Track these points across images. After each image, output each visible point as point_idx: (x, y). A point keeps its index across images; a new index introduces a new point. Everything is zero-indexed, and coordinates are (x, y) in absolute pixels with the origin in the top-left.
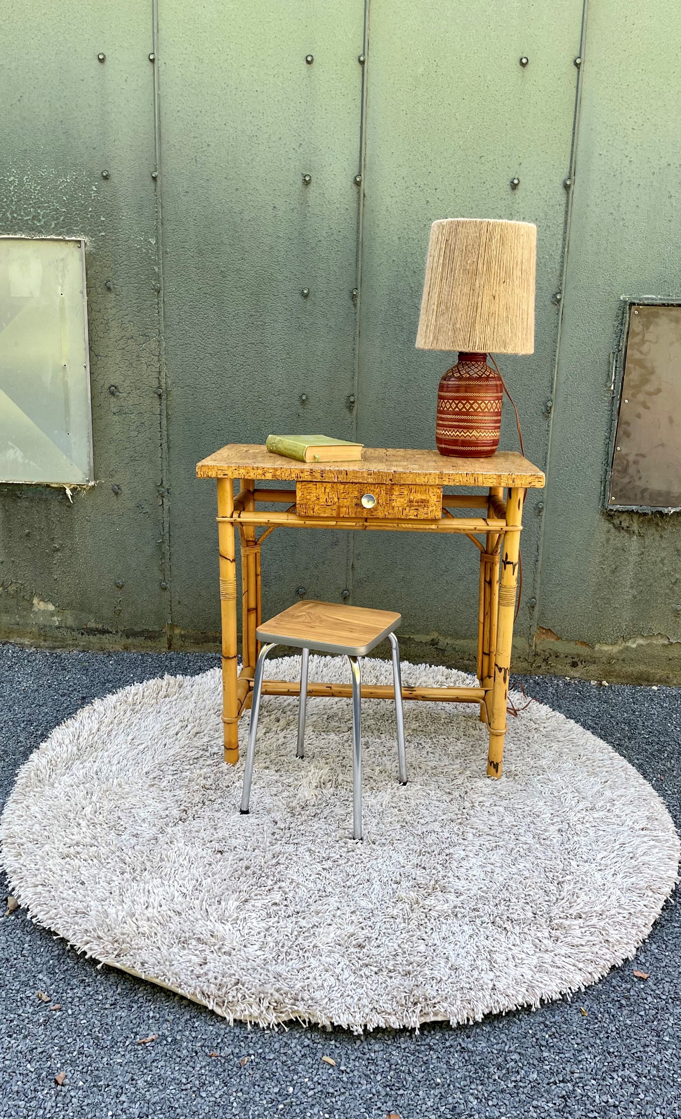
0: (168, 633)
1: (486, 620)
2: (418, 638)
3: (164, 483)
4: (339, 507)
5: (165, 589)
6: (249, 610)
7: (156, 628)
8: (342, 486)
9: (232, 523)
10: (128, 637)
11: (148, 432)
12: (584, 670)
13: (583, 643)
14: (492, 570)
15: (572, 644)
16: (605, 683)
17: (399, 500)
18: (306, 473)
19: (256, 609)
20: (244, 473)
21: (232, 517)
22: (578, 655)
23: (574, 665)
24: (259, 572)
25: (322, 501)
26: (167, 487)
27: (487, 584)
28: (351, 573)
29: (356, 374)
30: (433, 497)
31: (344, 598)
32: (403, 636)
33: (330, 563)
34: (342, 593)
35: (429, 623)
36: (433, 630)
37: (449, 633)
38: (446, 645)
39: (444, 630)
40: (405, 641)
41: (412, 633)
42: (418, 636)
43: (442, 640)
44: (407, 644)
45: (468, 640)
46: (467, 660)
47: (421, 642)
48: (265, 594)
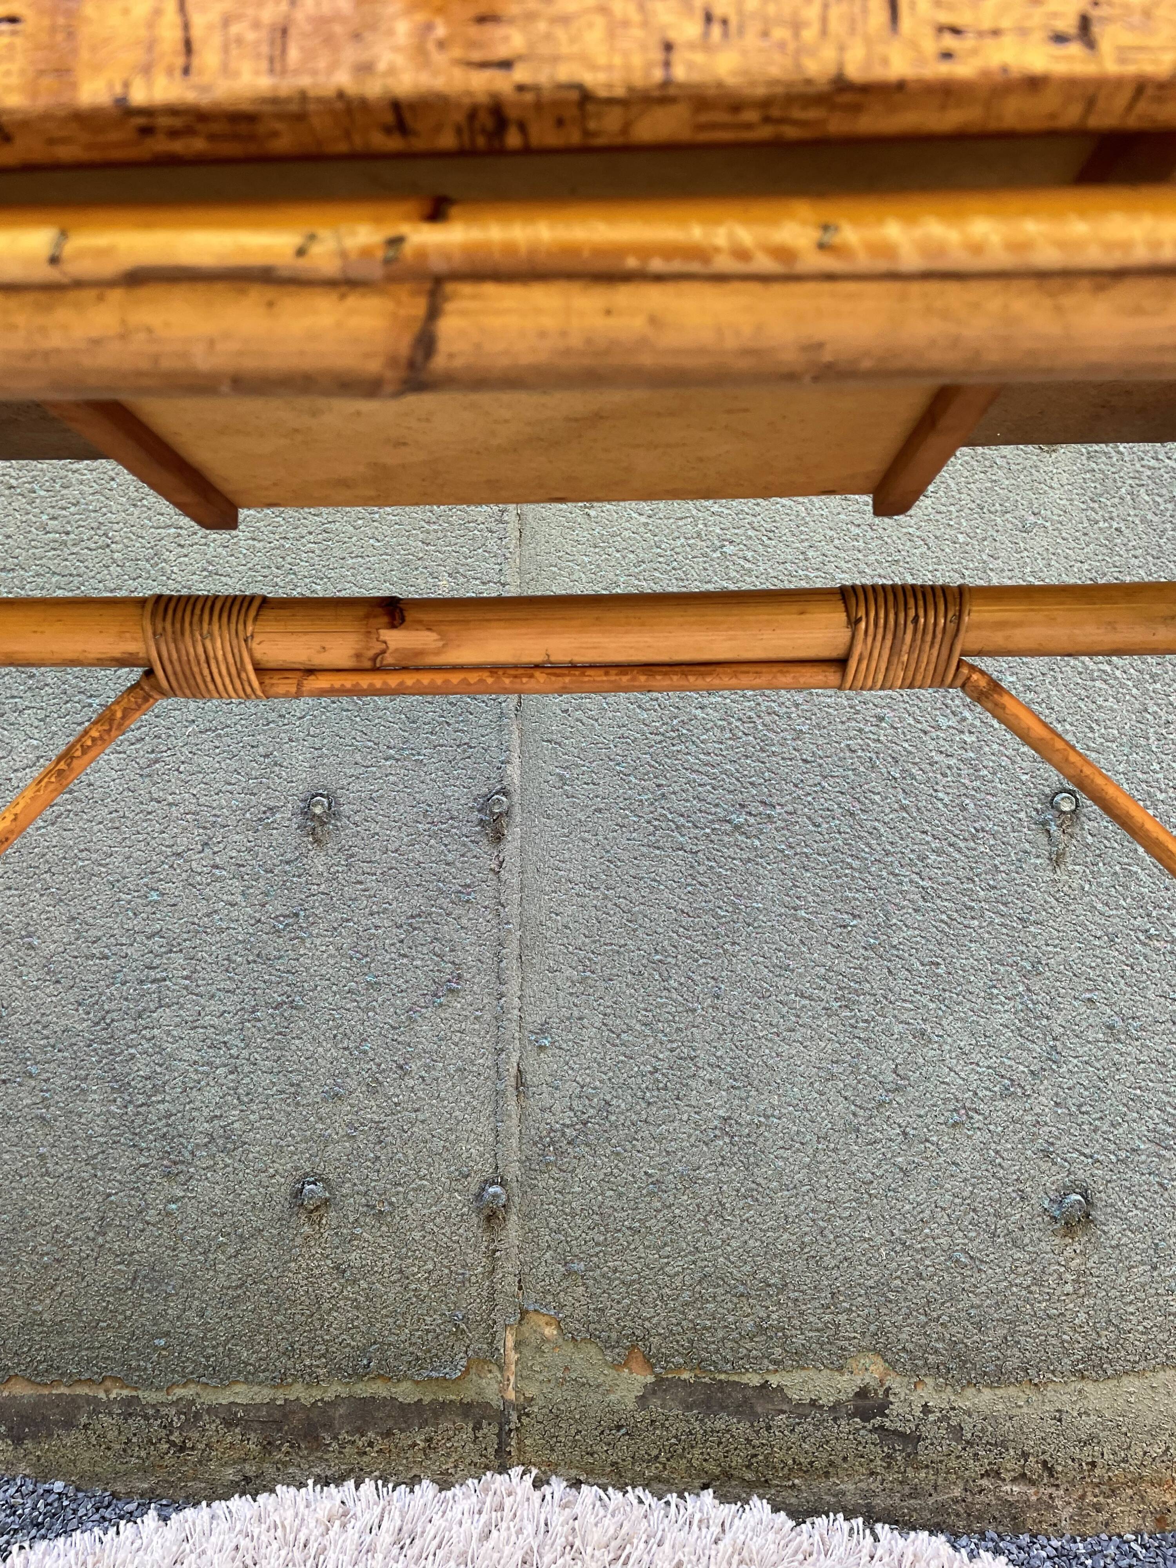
2: (799, 1384)
28: (512, 1105)
31: (489, 1218)
32: (736, 1378)
33: (428, 1068)
34: (479, 1196)
35: (842, 1318)
36: (861, 1350)
37: (932, 1359)
38: (918, 1412)
39: (909, 1346)
40: (746, 1399)
41: (775, 1362)
42: (798, 1376)
43: (902, 1392)
44: (757, 1416)
45: (1012, 1390)
46: (1014, 1480)
47: (813, 1403)
48: (169, 1214)
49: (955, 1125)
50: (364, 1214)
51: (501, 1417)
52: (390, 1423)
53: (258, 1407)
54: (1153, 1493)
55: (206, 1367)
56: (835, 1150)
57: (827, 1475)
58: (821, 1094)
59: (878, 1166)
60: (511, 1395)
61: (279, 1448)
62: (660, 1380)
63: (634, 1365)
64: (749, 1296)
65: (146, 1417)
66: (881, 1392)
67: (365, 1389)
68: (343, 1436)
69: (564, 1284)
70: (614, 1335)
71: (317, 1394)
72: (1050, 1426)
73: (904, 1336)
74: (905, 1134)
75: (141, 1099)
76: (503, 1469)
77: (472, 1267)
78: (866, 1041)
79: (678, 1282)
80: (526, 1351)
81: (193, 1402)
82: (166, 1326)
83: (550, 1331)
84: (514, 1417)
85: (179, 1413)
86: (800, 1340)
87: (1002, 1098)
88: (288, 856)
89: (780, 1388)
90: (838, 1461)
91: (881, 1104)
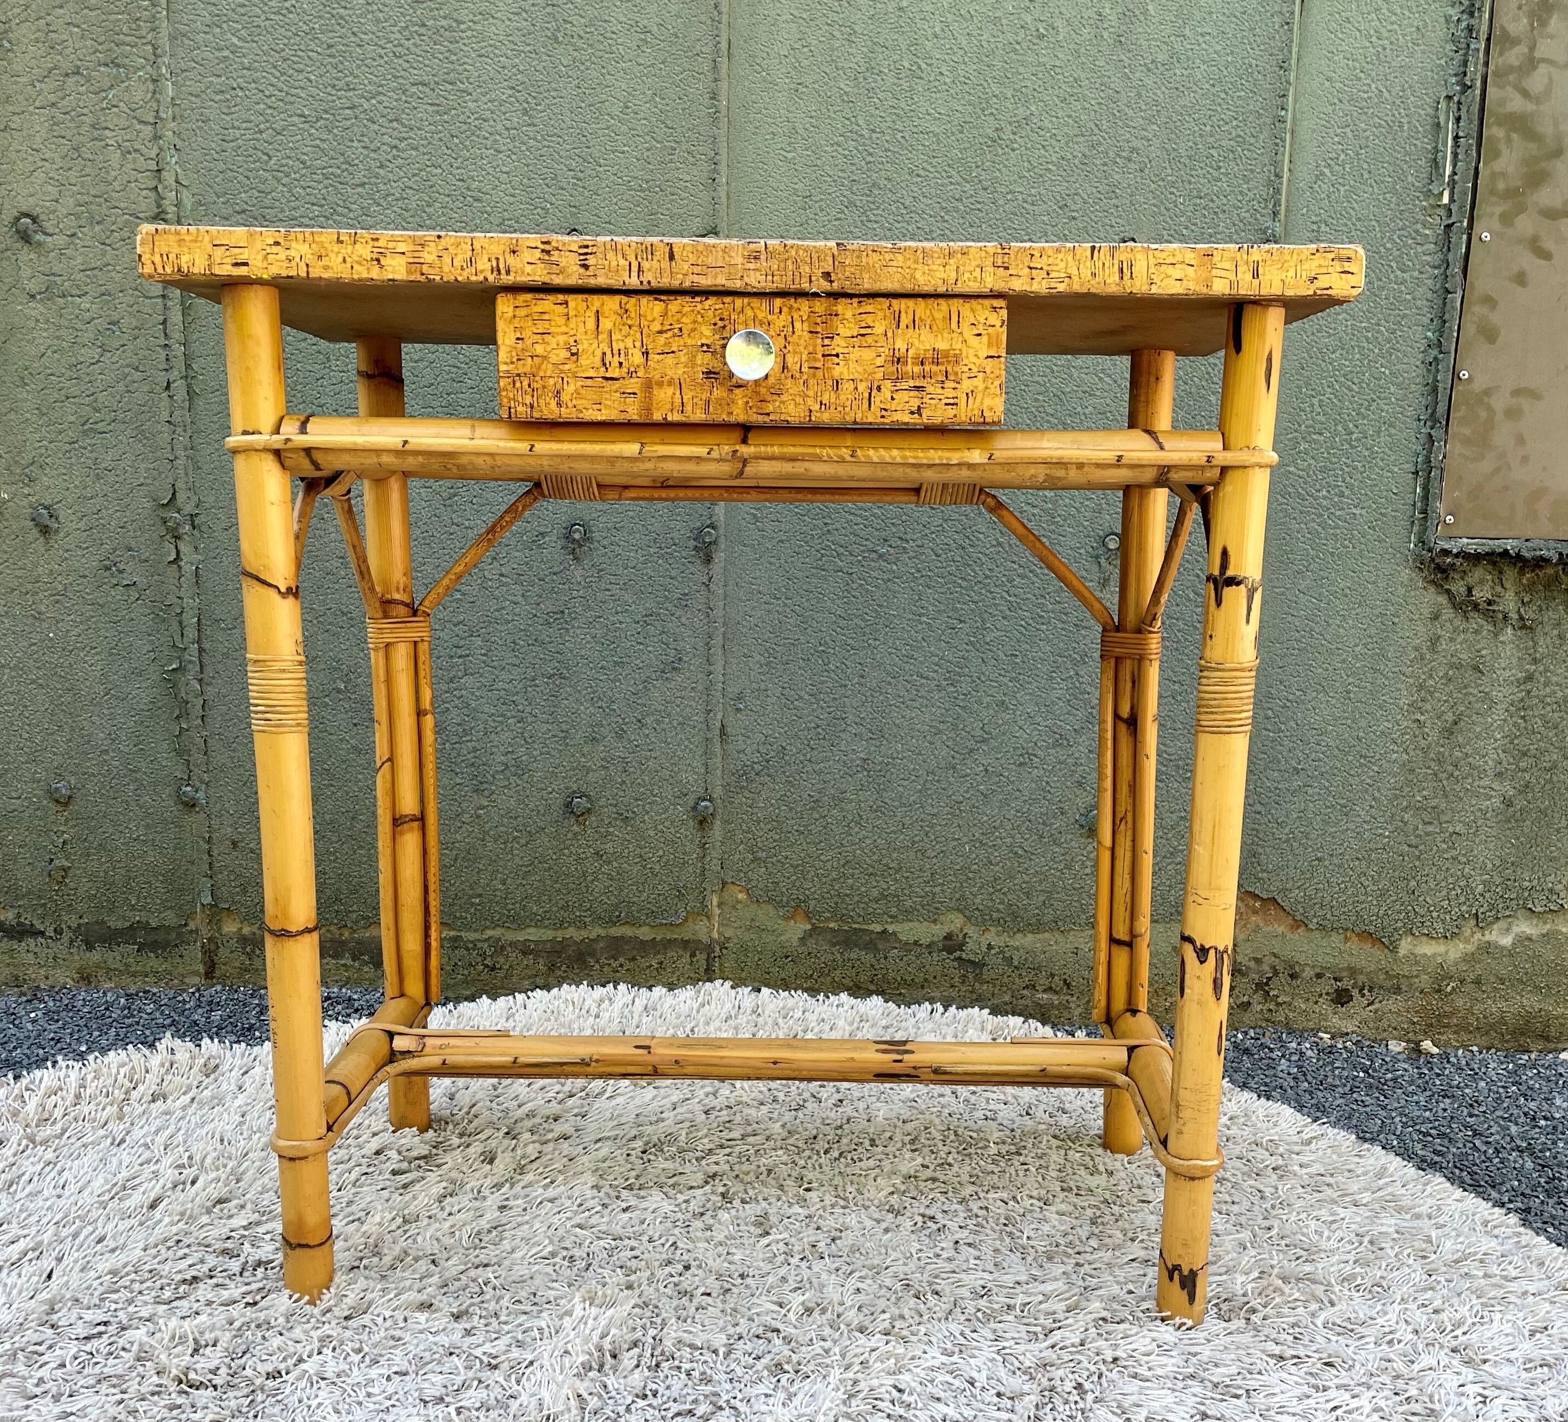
0: (205, 932)
1: (1120, 838)
2: (907, 930)
3: (181, 497)
4: (648, 385)
5: (191, 805)
6: (397, 821)
7: (170, 918)
8: (658, 307)
9: (277, 453)
10: (90, 947)
11: (130, 347)
12: (1367, 1013)
13: (1366, 936)
14: (1137, 682)
15: (1336, 939)
16: (1427, 1045)
17: (856, 354)
18: (527, 256)
19: (421, 819)
20: (309, 258)
21: (277, 431)
22: (1353, 971)
23: (1341, 998)
24: (426, 703)
25: (589, 362)
26: (189, 508)
27: (1122, 728)
28: (718, 749)
29: (723, 168)
30: (974, 341)
31: (701, 823)
32: (865, 927)
33: (659, 722)
34: (694, 808)
35: (937, 889)
36: (949, 909)
37: (995, 915)
38: (984, 950)
39: (981, 907)
40: (871, 941)
41: (892, 917)
42: (907, 926)
43: (975, 936)
44: (878, 950)
45: (1046, 935)
46: (1044, 991)
47: (916, 943)
48: (478, 817)
49: (1021, 764)
50: (616, 819)
51: (709, 948)
52: (635, 952)
53: (544, 942)
55: (508, 917)
56: (938, 781)
57: (923, 987)
58: (931, 743)
59: (967, 792)
60: (715, 935)
61: (559, 968)
62: (814, 928)
63: (798, 918)
64: (876, 875)
65: (467, 949)
66: (961, 936)
67: (616, 931)
68: (603, 960)
69: (752, 866)
70: (785, 899)
71: (584, 933)
72: (1071, 958)
73: (978, 901)
74: (986, 770)
75: (455, 739)
76: (711, 980)
77: (689, 854)
78: (963, 708)
79: (829, 865)
80: (726, 909)
81: (500, 939)
82: (479, 891)
83: (742, 896)
84: (717, 949)
85: (490, 946)
86: (909, 903)
87: (1054, 747)
88: (555, 569)
89: (894, 933)
90: (931, 978)
91: (971, 751)
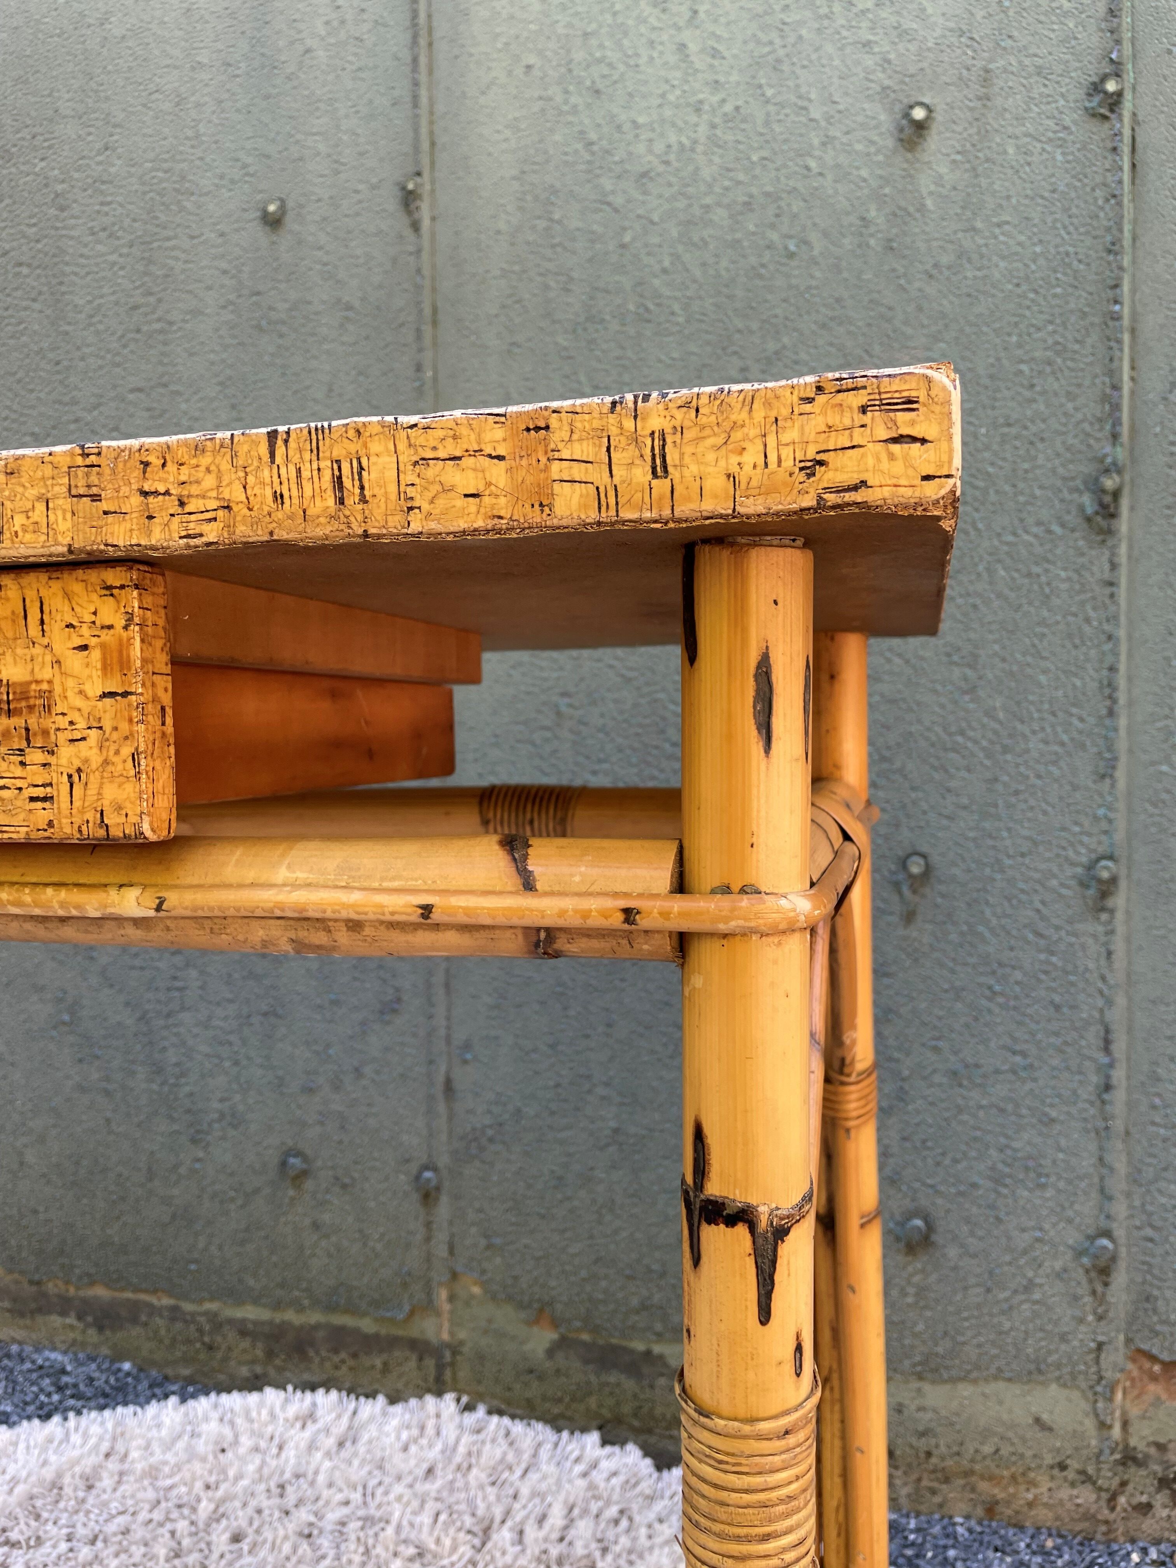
14: (832, 1159)
28: (441, 1107)
31: (425, 1197)
32: (625, 1344)
33: (378, 1072)
34: (418, 1177)
40: (633, 1362)
41: (655, 1334)
44: (642, 1376)
48: (195, 1170)
50: (332, 1184)
51: (439, 1352)
52: (356, 1348)
53: (262, 1323)
54: (983, 1486)
55: (225, 1289)
60: (445, 1336)
62: (563, 1339)
63: (542, 1324)
64: (635, 1278)
65: (185, 1322)
67: (336, 1320)
68: (323, 1352)
69: (486, 1254)
70: (526, 1299)
71: (304, 1319)
77: (413, 1234)
79: (577, 1261)
80: (457, 1305)
81: (217, 1314)
82: (197, 1255)
83: (476, 1290)
84: (448, 1354)
85: (208, 1321)
89: (659, 1355)
